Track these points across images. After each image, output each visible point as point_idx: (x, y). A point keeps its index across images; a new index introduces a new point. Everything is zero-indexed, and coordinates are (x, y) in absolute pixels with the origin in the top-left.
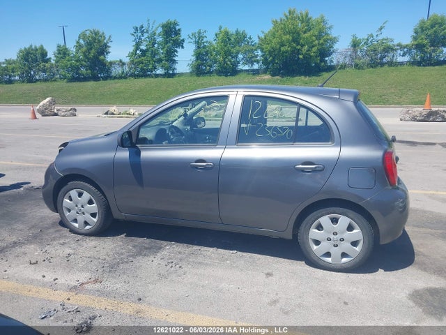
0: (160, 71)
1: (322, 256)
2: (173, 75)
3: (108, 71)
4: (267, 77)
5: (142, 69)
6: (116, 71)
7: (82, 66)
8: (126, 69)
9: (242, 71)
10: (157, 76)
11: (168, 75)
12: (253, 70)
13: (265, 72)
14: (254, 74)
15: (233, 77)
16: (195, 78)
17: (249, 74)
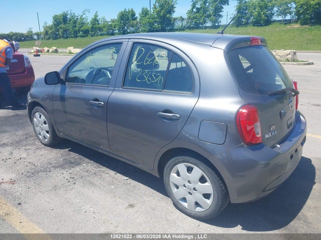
0: (209, 24)
1: (180, 200)
2: (218, 27)
3: (173, 25)
4: (297, 26)
5: (196, 22)
6: (178, 24)
7: (156, 22)
8: (185, 23)
9: (275, 21)
10: (206, 28)
11: (214, 27)
12: (285, 20)
13: (296, 22)
14: (286, 24)
15: (267, 27)
16: (235, 28)
17: (281, 23)
